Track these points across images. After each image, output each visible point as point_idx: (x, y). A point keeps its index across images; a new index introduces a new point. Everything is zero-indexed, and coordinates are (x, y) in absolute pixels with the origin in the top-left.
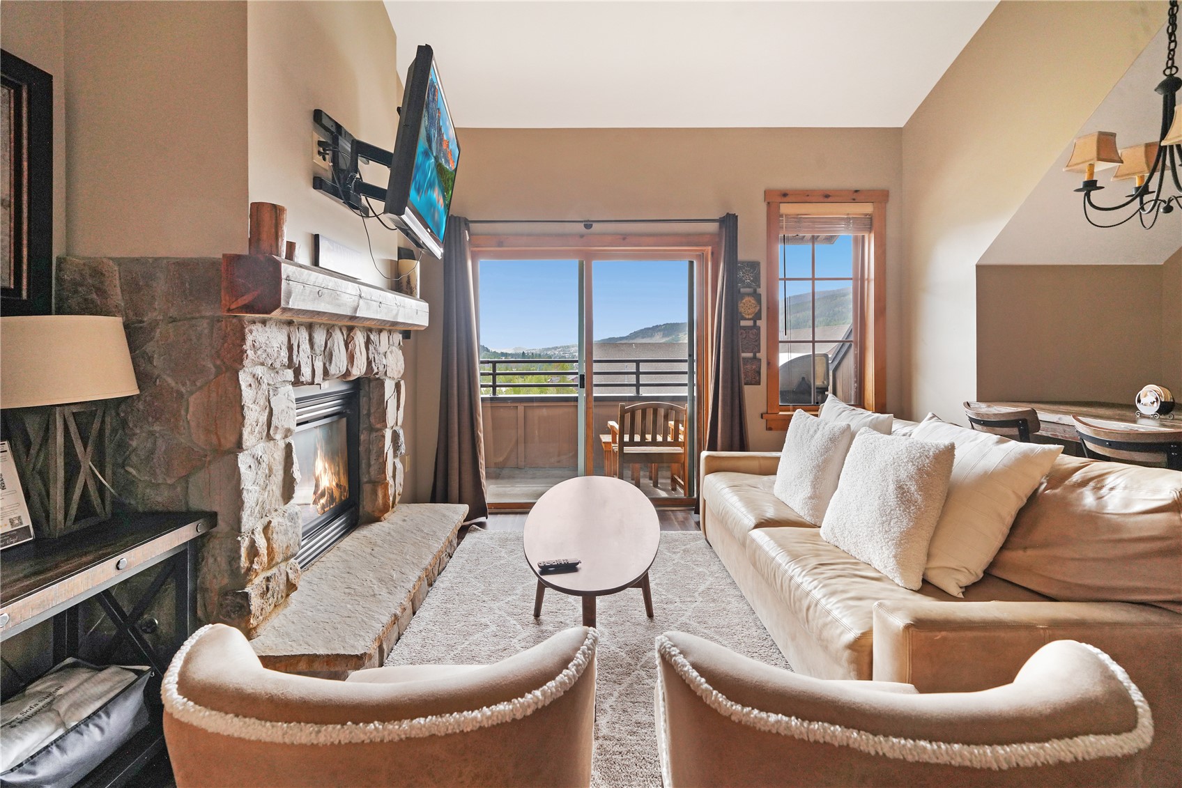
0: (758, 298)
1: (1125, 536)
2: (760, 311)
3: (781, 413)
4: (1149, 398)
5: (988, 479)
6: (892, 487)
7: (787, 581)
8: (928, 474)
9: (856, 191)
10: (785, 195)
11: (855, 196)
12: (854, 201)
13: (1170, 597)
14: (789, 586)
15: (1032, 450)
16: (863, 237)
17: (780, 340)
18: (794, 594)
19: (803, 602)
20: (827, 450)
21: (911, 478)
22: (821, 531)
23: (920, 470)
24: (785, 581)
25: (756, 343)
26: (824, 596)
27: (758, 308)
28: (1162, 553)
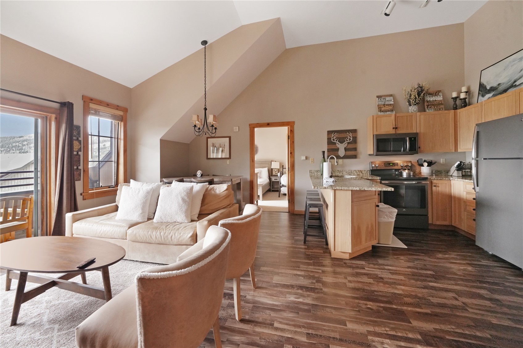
0: (80, 142)
1: (221, 197)
2: (81, 147)
3: (90, 192)
4: (199, 173)
5: (198, 192)
6: (180, 199)
7: (159, 235)
8: (189, 194)
9: (118, 106)
10: (92, 100)
11: (117, 108)
12: (117, 109)
13: (227, 205)
14: (160, 235)
15: (204, 184)
16: (118, 123)
17: (89, 160)
18: (164, 237)
19: (168, 236)
20: (146, 196)
21: (185, 196)
22: (155, 220)
23: (187, 193)
24: (158, 235)
25: (79, 162)
26: (177, 231)
27: (80, 146)
28: (226, 198)
